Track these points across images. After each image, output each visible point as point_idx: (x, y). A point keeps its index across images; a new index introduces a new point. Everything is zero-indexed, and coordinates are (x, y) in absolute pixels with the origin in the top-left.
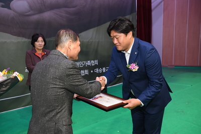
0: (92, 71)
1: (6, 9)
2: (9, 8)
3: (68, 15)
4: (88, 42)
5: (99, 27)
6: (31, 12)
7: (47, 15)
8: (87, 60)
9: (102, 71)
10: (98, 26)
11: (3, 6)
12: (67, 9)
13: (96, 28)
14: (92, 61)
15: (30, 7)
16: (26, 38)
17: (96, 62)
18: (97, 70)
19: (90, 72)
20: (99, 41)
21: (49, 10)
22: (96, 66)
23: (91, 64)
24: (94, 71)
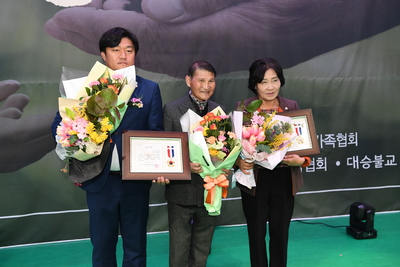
0: (338, 163)
2: (139, 10)
3: (276, 17)
4: (330, 82)
5: (364, 41)
6: (186, 16)
7: (223, 20)
9: (373, 165)
11: (126, 8)
13: (355, 45)
14: (340, 136)
16: (170, 74)
17: (354, 139)
18: (355, 162)
19: (331, 164)
20: (363, 82)
22: (351, 151)
23: (337, 143)
24: (343, 162)
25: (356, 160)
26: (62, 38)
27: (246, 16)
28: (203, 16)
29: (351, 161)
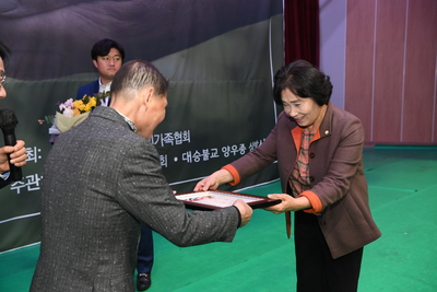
0: (176, 159)
5: (191, 49)
6: (20, 10)
8: (164, 131)
9: (202, 158)
13: (185, 52)
14: (176, 134)
17: (186, 136)
18: (188, 157)
19: (170, 160)
20: (192, 85)
21: (65, 6)
22: (185, 147)
23: (174, 141)
24: (180, 158)
25: (189, 155)
27: (86, 16)
28: (42, 13)
29: (186, 156)
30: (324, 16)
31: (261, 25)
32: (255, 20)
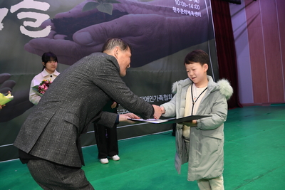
1: (68, 42)
2: (72, 40)
4: (159, 73)
6: (94, 43)
8: (159, 94)
10: (169, 55)
11: (65, 39)
12: (132, 38)
13: (167, 57)
14: (165, 95)
15: (93, 38)
17: (170, 97)
23: (164, 99)
26: (33, 53)
30: (237, 44)
31: (204, 44)
32: (200, 42)
